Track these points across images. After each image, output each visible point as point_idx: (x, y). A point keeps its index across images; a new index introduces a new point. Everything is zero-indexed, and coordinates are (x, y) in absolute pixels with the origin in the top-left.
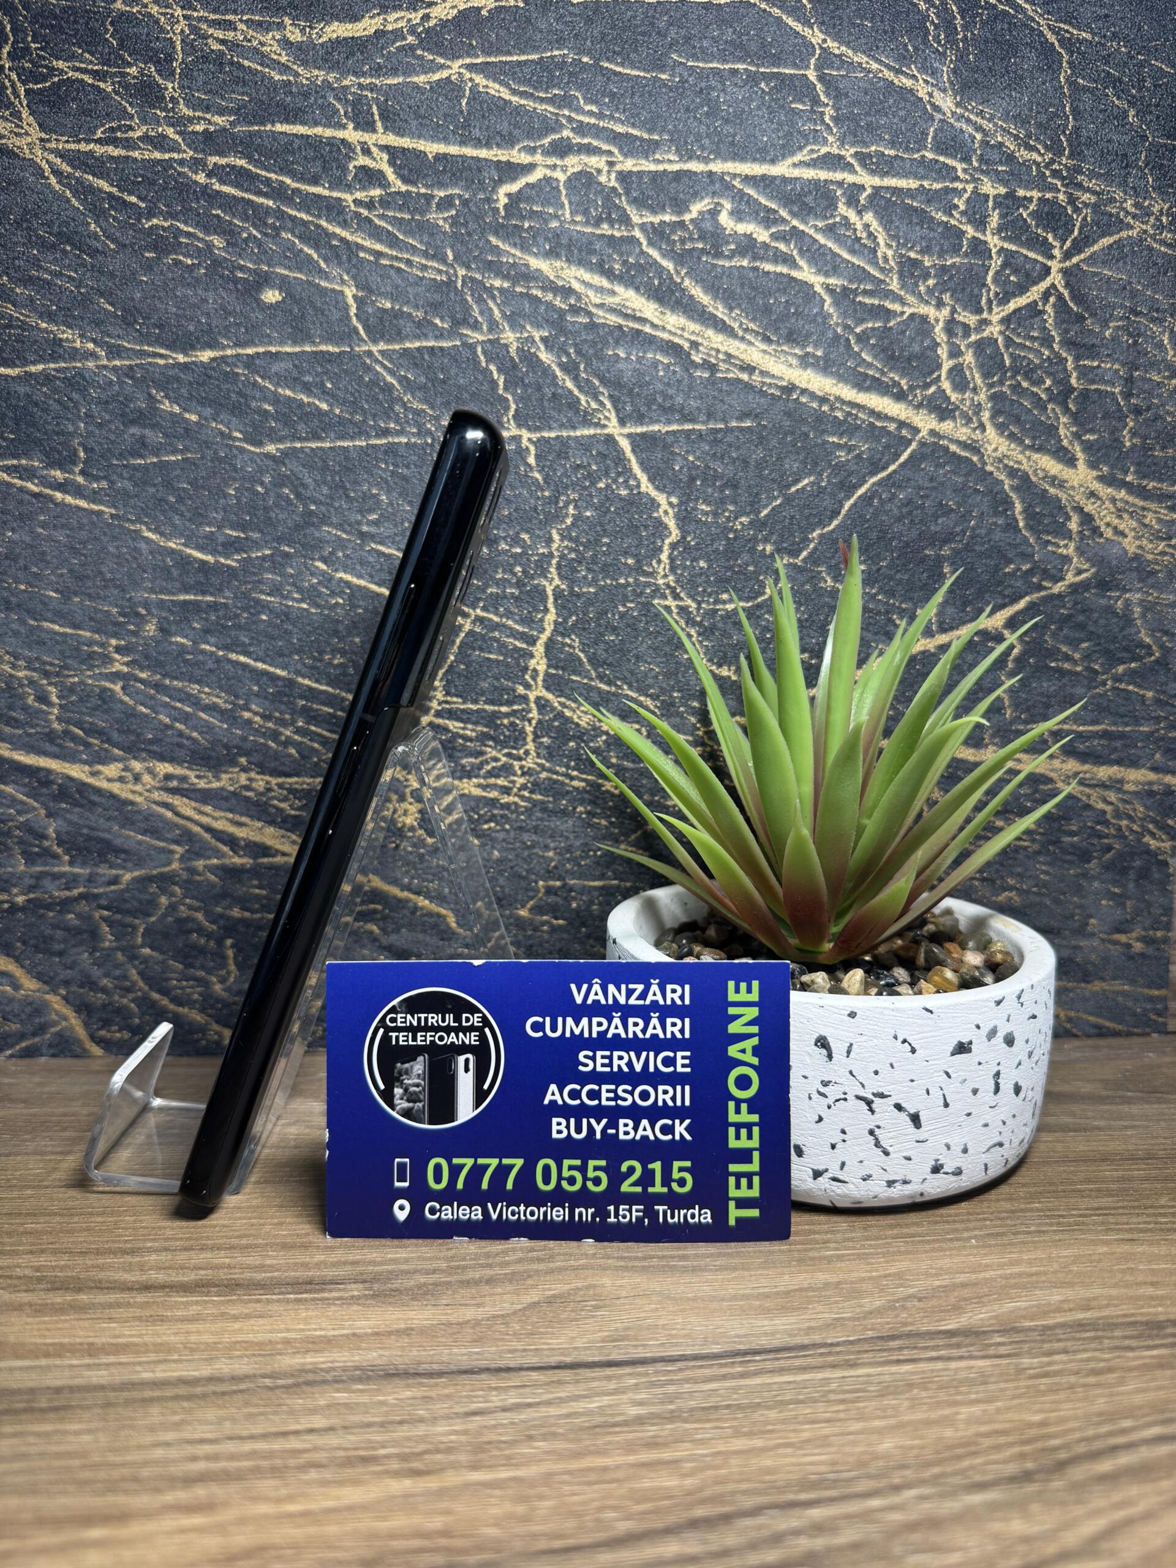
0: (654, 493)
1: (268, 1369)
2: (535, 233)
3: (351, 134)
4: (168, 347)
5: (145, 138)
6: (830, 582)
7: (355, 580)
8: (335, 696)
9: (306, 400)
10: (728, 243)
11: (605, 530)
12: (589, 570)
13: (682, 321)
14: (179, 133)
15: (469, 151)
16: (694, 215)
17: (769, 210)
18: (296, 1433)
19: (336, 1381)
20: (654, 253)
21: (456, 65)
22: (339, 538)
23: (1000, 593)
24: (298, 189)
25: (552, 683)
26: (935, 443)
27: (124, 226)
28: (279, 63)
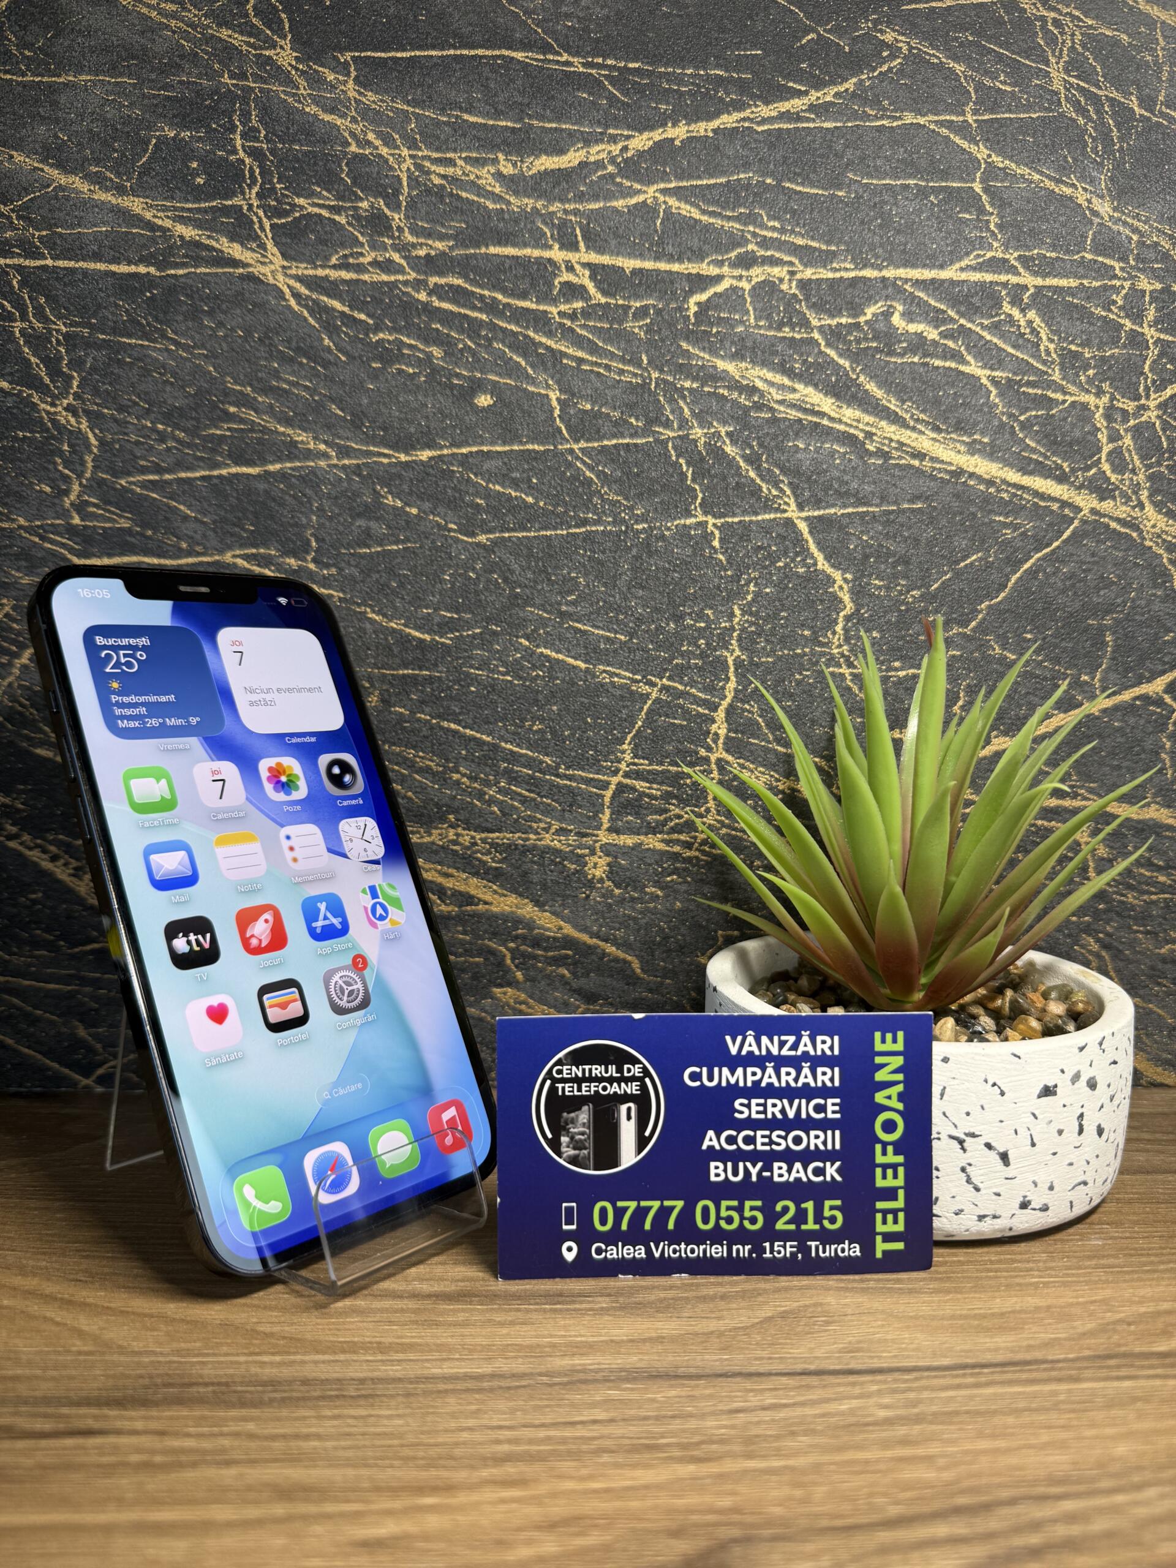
0: (829, 570)
1: (542, 1369)
2: (722, 338)
3: (557, 254)
4: (392, 448)
5: (375, 263)
6: (998, 650)
7: (553, 654)
8: (534, 759)
9: (513, 493)
10: (900, 342)
11: (783, 605)
12: (767, 641)
13: (858, 414)
14: (405, 258)
15: (663, 266)
16: (869, 317)
17: (938, 311)
18: (582, 1423)
19: (606, 1380)
20: (832, 353)
21: (651, 190)
22: (541, 617)
23: (1160, 659)
24: (508, 304)
25: (731, 746)
26: (1096, 521)
27: (354, 340)
28: (493, 193)
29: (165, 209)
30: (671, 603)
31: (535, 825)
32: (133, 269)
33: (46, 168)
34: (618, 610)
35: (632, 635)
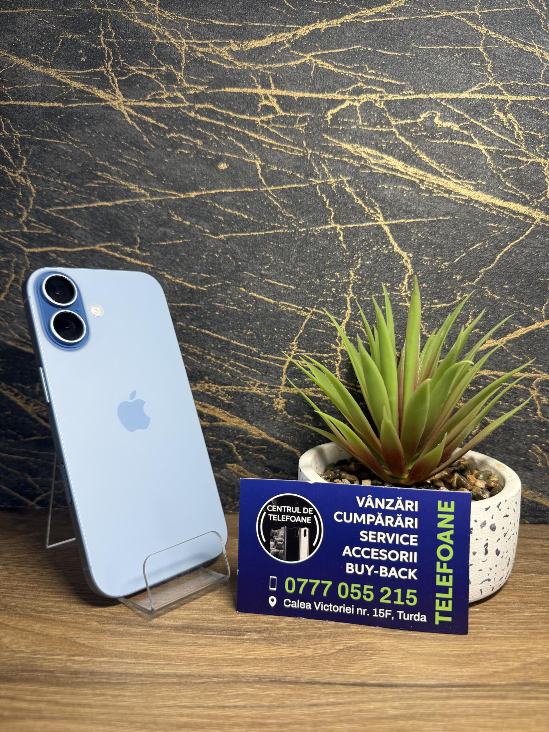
0: (400, 252)
2: (345, 132)
3: (260, 91)
4: (177, 191)
5: (169, 98)
6: (490, 294)
7: (258, 296)
8: (248, 349)
9: (237, 214)
10: (439, 132)
11: (376, 270)
12: (367, 289)
13: (416, 170)
14: (184, 95)
15: (314, 95)
16: (422, 119)
17: (459, 115)
20: (402, 139)
21: (308, 56)
22: (251, 277)
24: (235, 117)
26: (544, 225)
27: (159, 137)
28: (227, 60)
29: (67, 74)
30: (318, 269)
31: (248, 382)
32: (52, 104)
33: (10, 56)
34: (290, 273)
35: (297, 286)
